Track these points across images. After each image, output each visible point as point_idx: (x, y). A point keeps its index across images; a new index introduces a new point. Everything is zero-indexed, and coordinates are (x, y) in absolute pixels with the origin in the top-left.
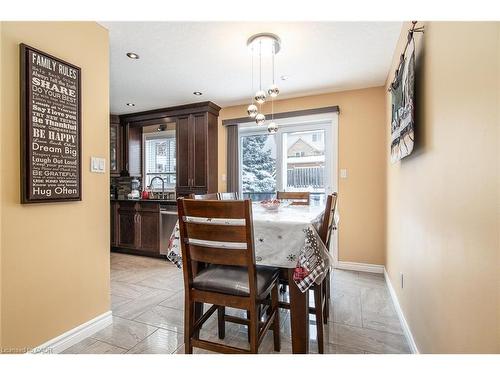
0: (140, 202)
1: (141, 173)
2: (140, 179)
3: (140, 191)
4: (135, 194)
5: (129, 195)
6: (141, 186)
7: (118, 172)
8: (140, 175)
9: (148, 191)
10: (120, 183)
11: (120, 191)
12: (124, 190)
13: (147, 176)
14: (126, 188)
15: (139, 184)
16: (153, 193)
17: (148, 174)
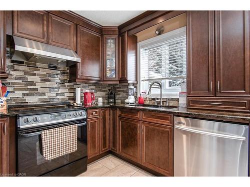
1: (137, 80)
2: (135, 85)
3: (136, 97)
4: (131, 100)
5: (126, 101)
6: (136, 92)
7: (117, 79)
8: (135, 82)
9: (143, 96)
10: (117, 89)
11: (117, 96)
12: (120, 96)
13: (142, 83)
14: (122, 94)
15: (135, 90)
16: (149, 98)
17: (142, 81)
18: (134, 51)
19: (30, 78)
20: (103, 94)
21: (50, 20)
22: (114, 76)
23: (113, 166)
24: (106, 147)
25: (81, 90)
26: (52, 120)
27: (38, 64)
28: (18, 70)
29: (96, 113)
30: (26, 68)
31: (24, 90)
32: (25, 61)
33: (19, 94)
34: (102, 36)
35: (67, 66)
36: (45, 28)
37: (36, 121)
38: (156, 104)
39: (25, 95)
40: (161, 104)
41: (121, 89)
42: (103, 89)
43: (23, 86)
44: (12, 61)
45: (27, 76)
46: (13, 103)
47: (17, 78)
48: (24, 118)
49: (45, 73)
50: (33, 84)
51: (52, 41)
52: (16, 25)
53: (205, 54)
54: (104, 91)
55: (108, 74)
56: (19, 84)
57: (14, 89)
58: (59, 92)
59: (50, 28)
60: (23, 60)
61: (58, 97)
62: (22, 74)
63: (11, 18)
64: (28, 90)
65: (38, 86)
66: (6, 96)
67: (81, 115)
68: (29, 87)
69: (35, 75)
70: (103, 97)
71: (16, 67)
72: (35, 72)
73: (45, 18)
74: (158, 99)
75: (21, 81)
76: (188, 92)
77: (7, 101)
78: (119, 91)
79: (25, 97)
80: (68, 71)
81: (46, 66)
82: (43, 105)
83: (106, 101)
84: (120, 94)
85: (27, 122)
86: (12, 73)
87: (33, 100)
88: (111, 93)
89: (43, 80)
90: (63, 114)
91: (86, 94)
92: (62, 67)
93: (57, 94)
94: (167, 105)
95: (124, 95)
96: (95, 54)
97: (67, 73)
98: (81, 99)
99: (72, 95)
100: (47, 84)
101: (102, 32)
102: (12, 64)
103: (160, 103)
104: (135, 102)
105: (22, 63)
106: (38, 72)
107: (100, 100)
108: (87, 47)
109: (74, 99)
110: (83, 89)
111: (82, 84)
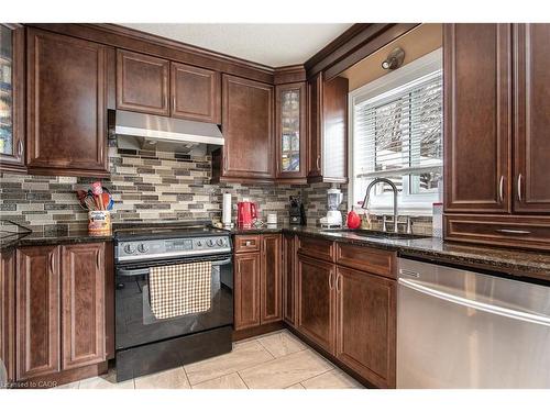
0: (343, 243)
1: (346, 175)
2: (344, 188)
3: (344, 212)
4: (334, 218)
5: (323, 220)
6: (345, 203)
7: (303, 174)
8: (343, 180)
9: (359, 211)
10: (310, 196)
11: (310, 210)
12: (315, 210)
13: (357, 181)
14: (319, 206)
15: (341, 198)
16: (371, 216)
17: (359, 176)
18: (341, 113)
19: (147, 178)
20: (280, 205)
21: (173, 74)
22: (297, 169)
23: (283, 353)
24: (274, 313)
25: (234, 199)
26: (168, 251)
27: (158, 154)
28: (129, 166)
29: (253, 242)
30: (139, 161)
31: (137, 198)
32: (138, 149)
33: (129, 204)
34: (273, 86)
35: (208, 154)
36: (165, 89)
37: (142, 249)
38: (385, 230)
39: (138, 206)
40: (396, 231)
41: (317, 196)
42: (279, 196)
43: (136, 193)
44: (120, 151)
45: (141, 175)
46: (121, 221)
47: (127, 179)
48: (126, 244)
49: (170, 168)
50: (150, 187)
51: (177, 111)
52: (120, 92)
53: (489, 107)
54: (282, 200)
55: (286, 165)
56: (128, 188)
57: (123, 197)
58: (194, 202)
59: (174, 88)
60: (134, 148)
61: (192, 211)
62: (133, 171)
63: (113, 82)
64: (143, 198)
65: (158, 192)
66: (110, 208)
67: (221, 245)
68: (144, 193)
69: (152, 172)
70: (279, 213)
71: (126, 160)
72: (154, 167)
73: (165, 71)
74: (389, 218)
75: (131, 184)
76: (448, 203)
77: (112, 217)
78: (313, 200)
79: (138, 211)
80: (210, 162)
81: (171, 155)
82: (165, 225)
83: (286, 221)
84: (313, 207)
85: (128, 251)
86: (120, 170)
87: (150, 215)
88: (294, 205)
89: (167, 181)
90: (187, 242)
91: (241, 205)
92: (198, 155)
93: (190, 206)
94: (409, 232)
95: (323, 207)
96: (257, 126)
97: (208, 167)
98: (233, 215)
99: (217, 207)
100: (174, 188)
101: (273, 80)
102: (119, 156)
103: (393, 227)
104: (343, 223)
105: (134, 152)
106: (159, 167)
107: (273, 219)
108: (241, 113)
109: (220, 215)
110: (239, 196)
111: (237, 186)
